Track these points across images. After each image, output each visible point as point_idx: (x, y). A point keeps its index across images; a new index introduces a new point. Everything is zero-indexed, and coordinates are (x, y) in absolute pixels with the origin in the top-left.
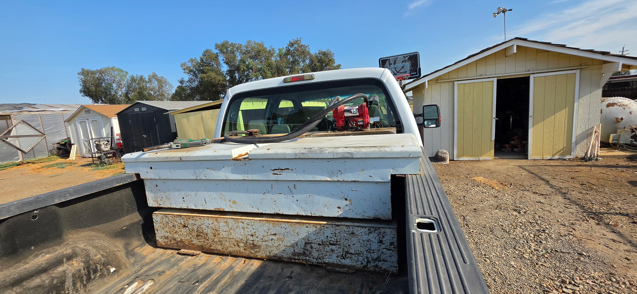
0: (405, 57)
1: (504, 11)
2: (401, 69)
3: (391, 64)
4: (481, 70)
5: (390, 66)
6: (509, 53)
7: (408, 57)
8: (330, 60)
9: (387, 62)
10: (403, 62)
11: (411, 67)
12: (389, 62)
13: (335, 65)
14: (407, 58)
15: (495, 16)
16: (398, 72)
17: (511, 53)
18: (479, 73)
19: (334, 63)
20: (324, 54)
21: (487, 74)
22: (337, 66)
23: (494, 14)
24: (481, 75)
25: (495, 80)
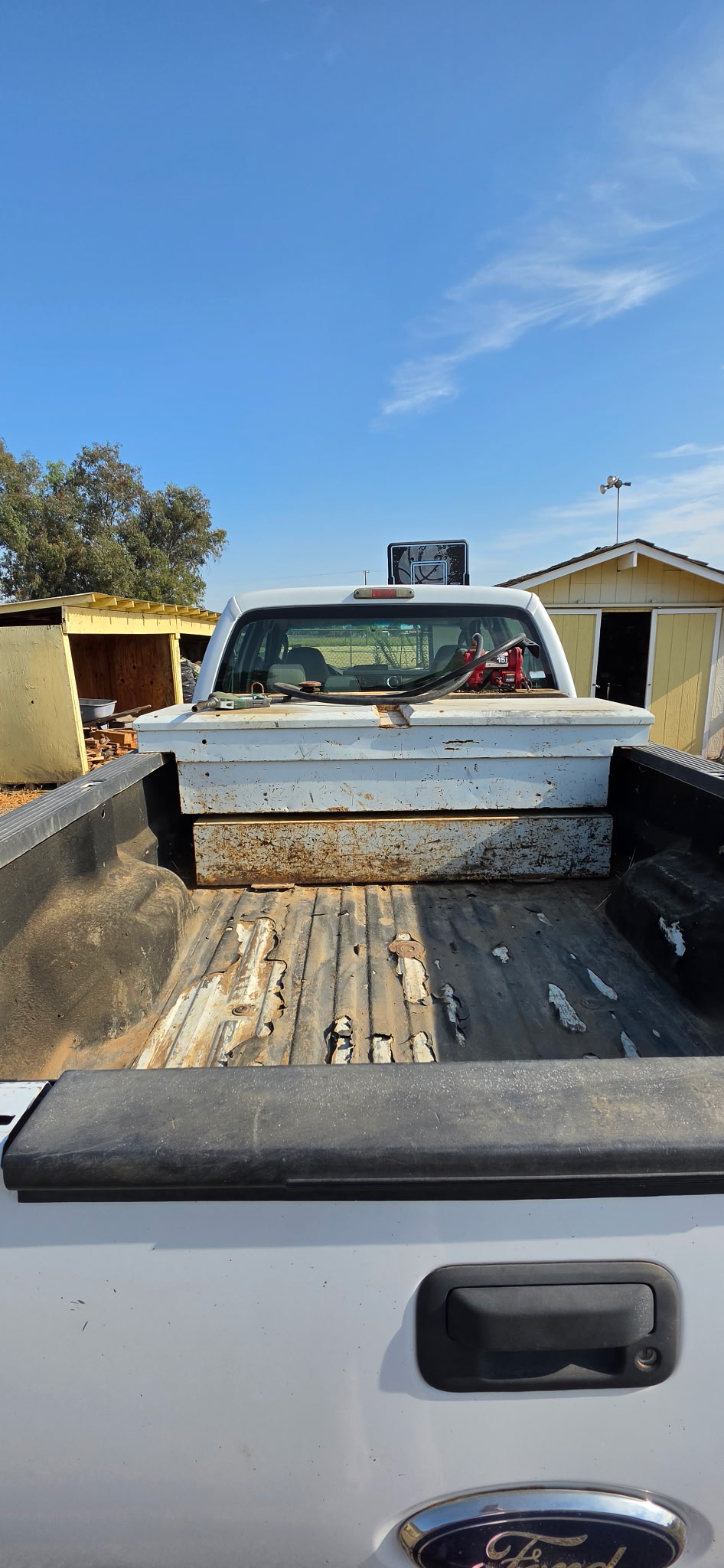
0: (441, 548)
1: (618, 485)
2: (431, 573)
3: (413, 559)
4: (577, 592)
5: (410, 563)
6: (626, 566)
7: (447, 548)
8: (199, 516)
9: (405, 553)
10: (436, 557)
11: (451, 571)
12: (409, 554)
13: (211, 530)
14: (444, 551)
15: (603, 492)
16: (425, 578)
17: (628, 566)
18: (573, 598)
19: (209, 525)
20: (183, 497)
21: (586, 601)
22: (217, 535)
23: (603, 486)
24: (577, 602)
25: (599, 613)
